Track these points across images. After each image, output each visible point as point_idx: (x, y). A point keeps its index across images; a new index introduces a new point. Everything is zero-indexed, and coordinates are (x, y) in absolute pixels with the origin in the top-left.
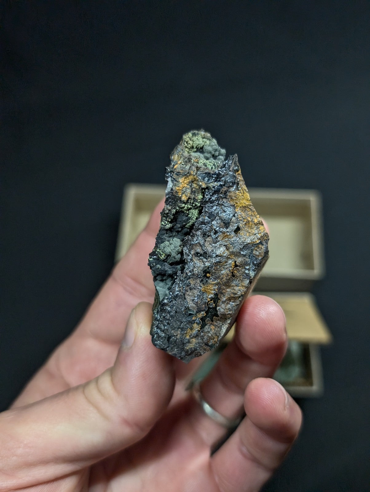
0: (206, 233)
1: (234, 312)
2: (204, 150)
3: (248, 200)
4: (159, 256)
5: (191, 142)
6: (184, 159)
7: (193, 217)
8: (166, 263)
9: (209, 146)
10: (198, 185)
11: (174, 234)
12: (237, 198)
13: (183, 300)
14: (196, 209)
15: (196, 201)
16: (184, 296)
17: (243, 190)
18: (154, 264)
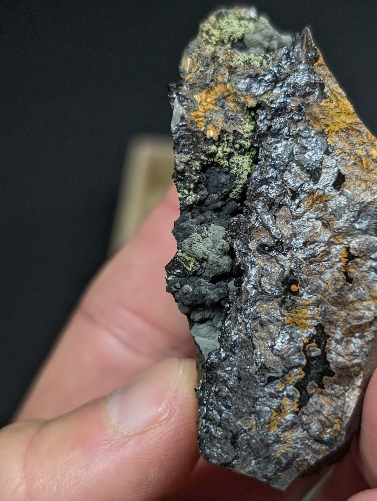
0: (274, 200)
1: (365, 359)
2: (247, 43)
3: (349, 114)
4: (185, 266)
5: (216, 32)
6: (203, 61)
7: (240, 173)
8: (201, 279)
9: (254, 33)
10: (238, 103)
11: (209, 215)
12: (326, 114)
13: (251, 352)
14: (243, 154)
15: (241, 138)
16: (251, 341)
17: (335, 96)
18: (178, 285)
